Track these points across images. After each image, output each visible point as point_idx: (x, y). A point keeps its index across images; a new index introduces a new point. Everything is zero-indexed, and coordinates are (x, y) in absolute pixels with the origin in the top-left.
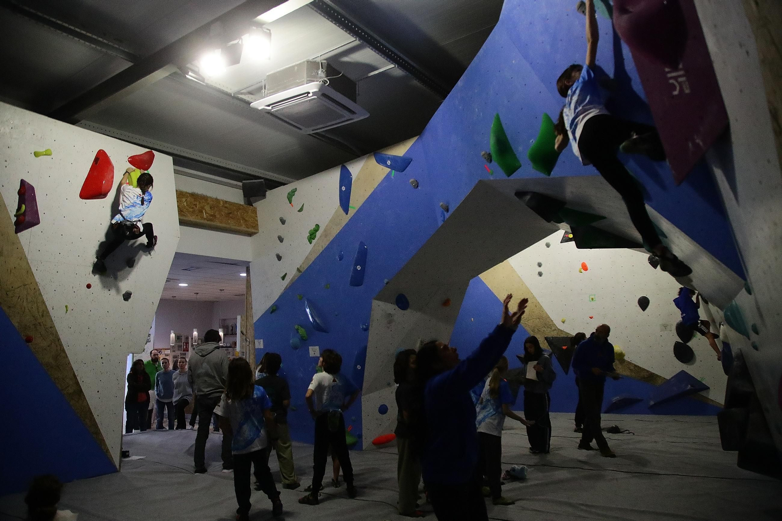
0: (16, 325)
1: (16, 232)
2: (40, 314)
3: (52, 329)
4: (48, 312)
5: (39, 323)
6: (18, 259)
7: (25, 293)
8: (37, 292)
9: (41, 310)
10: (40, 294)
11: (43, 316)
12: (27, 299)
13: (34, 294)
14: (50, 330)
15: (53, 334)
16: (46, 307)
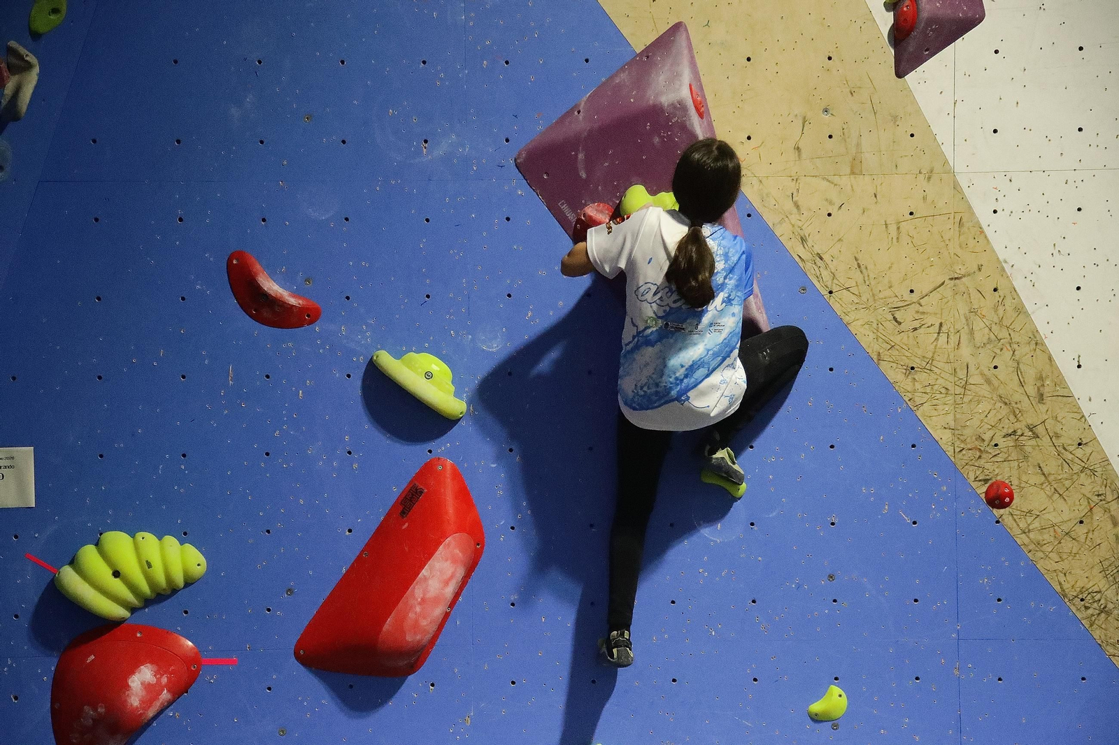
0: (944, 438)
1: (900, 74)
2: (1031, 390)
3: (1088, 450)
4: (1060, 381)
5: (1031, 428)
6: (921, 177)
7: (963, 309)
8: (1008, 302)
9: (1030, 374)
10: (1020, 310)
11: (1041, 398)
12: (972, 332)
13: (996, 309)
14: (1079, 452)
15: (1093, 472)
16: (1050, 358)
